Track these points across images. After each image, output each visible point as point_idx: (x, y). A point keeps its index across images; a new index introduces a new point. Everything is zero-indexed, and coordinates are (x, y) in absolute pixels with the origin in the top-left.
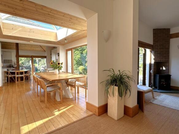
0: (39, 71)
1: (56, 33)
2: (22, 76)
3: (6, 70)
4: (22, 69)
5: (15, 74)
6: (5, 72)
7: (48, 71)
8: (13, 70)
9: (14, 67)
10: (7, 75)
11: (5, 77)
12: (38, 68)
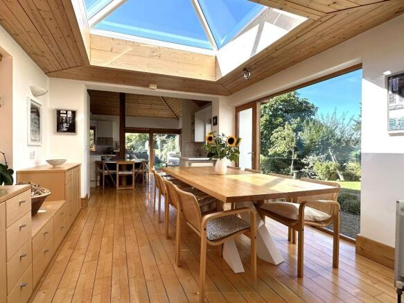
0: (164, 165)
1: (216, 58)
2: (131, 173)
3: (98, 158)
4: (131, 158)
5: (116, 170)
6: (97, 163)
7: (190, 164)
8: (112, 159)
9: (114, 153)
10: (101, 171)
11: (97, 175)
12: (160, 158)
